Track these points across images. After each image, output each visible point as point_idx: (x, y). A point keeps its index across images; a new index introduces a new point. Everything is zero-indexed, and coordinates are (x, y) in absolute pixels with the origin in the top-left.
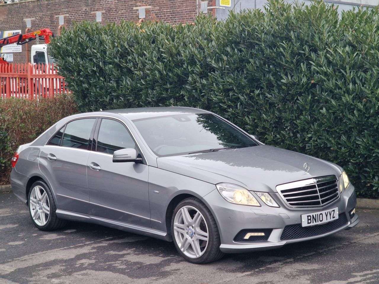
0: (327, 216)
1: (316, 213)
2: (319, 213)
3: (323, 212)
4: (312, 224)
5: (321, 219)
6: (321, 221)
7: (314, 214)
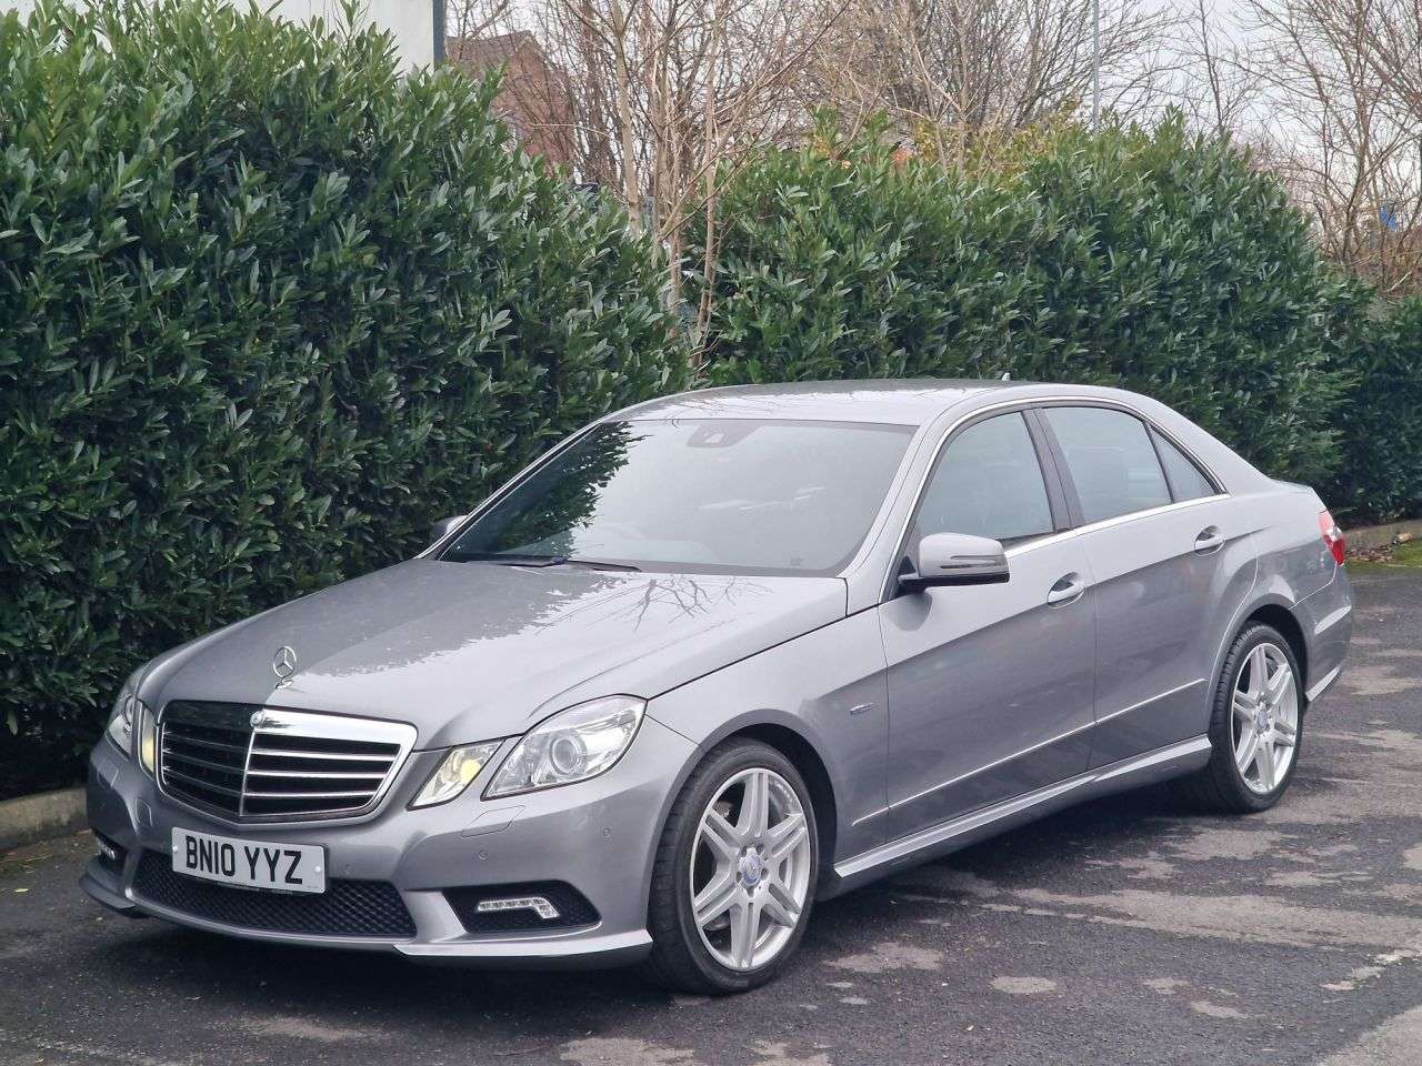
0: (253, 862)
1: (214, 838)
2: (222, 840)
3: (239, 844)
4: (196, 872)
5: (229, 868)
6: (226, 873)
7: (207, 837)
